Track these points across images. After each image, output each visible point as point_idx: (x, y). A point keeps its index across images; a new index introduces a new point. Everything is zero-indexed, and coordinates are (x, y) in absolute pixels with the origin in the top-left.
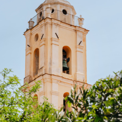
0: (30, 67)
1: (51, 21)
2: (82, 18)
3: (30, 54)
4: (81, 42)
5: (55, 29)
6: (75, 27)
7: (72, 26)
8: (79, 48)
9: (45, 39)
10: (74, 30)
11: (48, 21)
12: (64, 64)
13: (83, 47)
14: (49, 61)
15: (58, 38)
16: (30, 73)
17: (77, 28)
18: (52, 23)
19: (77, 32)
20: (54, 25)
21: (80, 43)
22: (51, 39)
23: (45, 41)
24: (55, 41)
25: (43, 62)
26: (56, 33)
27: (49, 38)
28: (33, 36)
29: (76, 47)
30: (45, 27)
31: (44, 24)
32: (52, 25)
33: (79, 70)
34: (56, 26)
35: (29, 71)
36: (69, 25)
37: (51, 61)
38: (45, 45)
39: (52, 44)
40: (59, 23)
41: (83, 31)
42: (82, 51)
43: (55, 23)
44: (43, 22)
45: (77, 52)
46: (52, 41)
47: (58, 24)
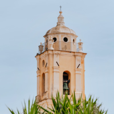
0: (40, 88)
1: (53, 52)
2: (81, 43)
3: (39, 76)
4: (80, 64)
5: (56, 59)
6: (74, 52)
7: (71, 53)
8: (78, 71)
9: (48, 67)
10: (73, 55)
11: (50, 52)
12: (65, 86)
13: (81, 69)
14: (51, 87)
15: (59, 66)
16: (40, 93)
17: (76, 53)
18: (53, 53)
19: (76, 57)
20: (56, 55)
21: (78, 66)
22: (53, 68)
23: (48, 69)
24: (56, 69)
25: (47, 87)
26: (57, 62)
27: (51, 67)
28: (42, 61)
29: (75, 71)
30: (48, 57)
31: (47, 55)
32: (53, 55)
33: (77, 90)
34: (57, 55)
35: (39, 91)
36: (68, 53)
37: (53, 86)
38: (48, 72)
39: (53, 72)
40: (59, 52)
41: (81, 55)
42: (81, 73)
43: (55, 54)
44: (46, 53)
45: (76, 74)
46: (53, 69)
47: (58, 54)
